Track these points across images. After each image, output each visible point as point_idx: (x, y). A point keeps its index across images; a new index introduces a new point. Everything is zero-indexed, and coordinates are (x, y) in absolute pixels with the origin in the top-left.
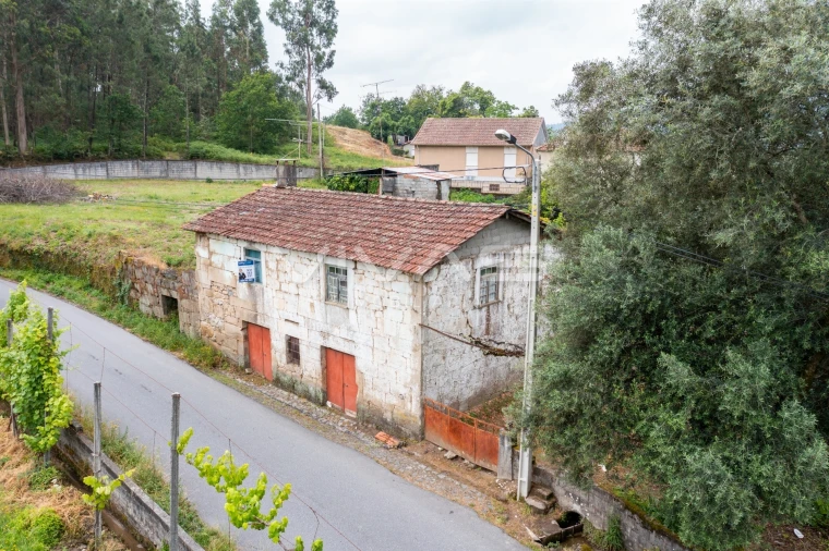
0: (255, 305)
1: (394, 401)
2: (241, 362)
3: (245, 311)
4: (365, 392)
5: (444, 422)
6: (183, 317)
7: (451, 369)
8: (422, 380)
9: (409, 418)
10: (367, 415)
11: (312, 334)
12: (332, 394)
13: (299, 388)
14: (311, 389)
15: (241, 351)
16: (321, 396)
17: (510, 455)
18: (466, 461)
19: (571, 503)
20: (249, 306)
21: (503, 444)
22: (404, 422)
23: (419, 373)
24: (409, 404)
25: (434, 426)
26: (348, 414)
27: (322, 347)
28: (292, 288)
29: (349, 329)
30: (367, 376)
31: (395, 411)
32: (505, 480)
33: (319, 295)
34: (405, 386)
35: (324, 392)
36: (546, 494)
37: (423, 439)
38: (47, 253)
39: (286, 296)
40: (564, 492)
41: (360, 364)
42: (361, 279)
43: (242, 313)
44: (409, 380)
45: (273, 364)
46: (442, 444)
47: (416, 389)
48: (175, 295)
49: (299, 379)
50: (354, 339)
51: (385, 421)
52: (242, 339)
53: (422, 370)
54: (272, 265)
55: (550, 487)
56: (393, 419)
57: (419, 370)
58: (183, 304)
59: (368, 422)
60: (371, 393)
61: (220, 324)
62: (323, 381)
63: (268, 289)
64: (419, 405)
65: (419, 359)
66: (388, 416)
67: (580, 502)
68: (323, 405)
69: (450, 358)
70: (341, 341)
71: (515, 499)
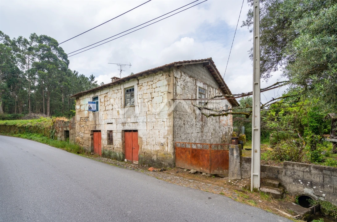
0: (95, 121)
1: (158, 148)
2: (90, 150)
3: (92, 126)
4: (143, 148)
5: (187, 152)
6: (71, 137)
7: (188, 132)
8: (174, 132)
9: (167, 156)
10: (143, 160)
11: (118, 126)
12: (127, 155)
13: (112, 155)
14: (117, 154)
15: (90, 145)
16: (122, 156)
17: (238, 161)
18: (203, 174)
19: (301, 188)
20: (93, 123)
21: (233, 154)
22: (164, 159)
23: (172, 128)
24: (166, 147)
25: (181, 157)
26: (134, 163)
27: (123, 130)
28: (110, 107)
29: (135, 117)
30: (144, 139)
31: (159, 154)
32: (235, 180)
33: (121, 105)
34: (164, 138)
35: (123, 154)
36: (276, 183)
37: (174, 167)
38: (31, 126)
39: (108, 112)
40: (291, 180)
41: (140, 133)
42: (141, 88)
43: (90, 127)
44: (166, 133)
45: (102, 146)
46: (187, 166)
47: (170, 137)
48: (68, 129)
49: (112, 151)
50: (138, 121)
51: (153, 161)
52: (90, 139)
53: (174, 126)
54: (102, 100)
55: (277, 179)
56: (157, 159)
57: (172, 126)
58: (71, 132)
59: (144, 164)
60: (146, 147)
61: (83, 135)
62: (123, 149)
63: (101, 112)
64: (172, 146)
65: (172, 119)
66: (155, 158)
67: (311, 185)
68: (123, 160)
69: (187, 126)
70: (131, 124)
71: (249, 189)
